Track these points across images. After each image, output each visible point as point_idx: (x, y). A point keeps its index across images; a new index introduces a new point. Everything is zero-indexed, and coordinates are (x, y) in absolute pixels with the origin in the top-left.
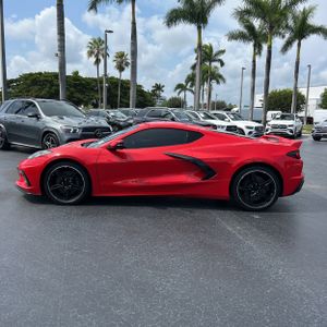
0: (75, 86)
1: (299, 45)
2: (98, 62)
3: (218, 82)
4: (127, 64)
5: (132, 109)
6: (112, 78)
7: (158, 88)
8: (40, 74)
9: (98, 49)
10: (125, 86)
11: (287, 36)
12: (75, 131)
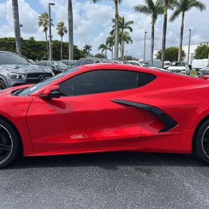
0: (31, 47)
1: (183, 15)
2: (46, 29)
3: (128, 43)
4: (66, 32)
5: (71, 61)
6: (57, 41)
7: (88, 47)
8: (6, 39)
9: (46, 21)
10: (65, 46)
11: (175, 9)
12: (20, 77)
